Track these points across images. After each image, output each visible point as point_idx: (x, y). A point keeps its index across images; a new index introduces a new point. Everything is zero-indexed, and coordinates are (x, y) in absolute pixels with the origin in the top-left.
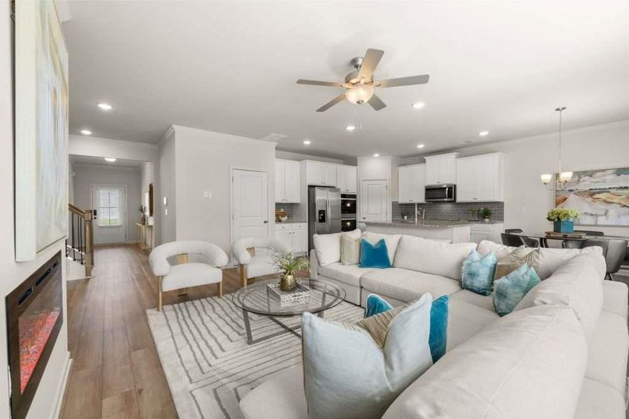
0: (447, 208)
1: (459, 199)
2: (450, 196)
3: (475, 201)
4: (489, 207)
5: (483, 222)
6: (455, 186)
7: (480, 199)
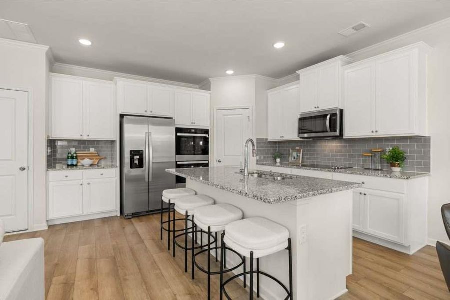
0: (332, 147)
1: (348, 134)
2: (333, 127)
3: (375, 135)
4: (402, 147)
5: (390, 174)
6: (342, 111)
7: (383, 133)
